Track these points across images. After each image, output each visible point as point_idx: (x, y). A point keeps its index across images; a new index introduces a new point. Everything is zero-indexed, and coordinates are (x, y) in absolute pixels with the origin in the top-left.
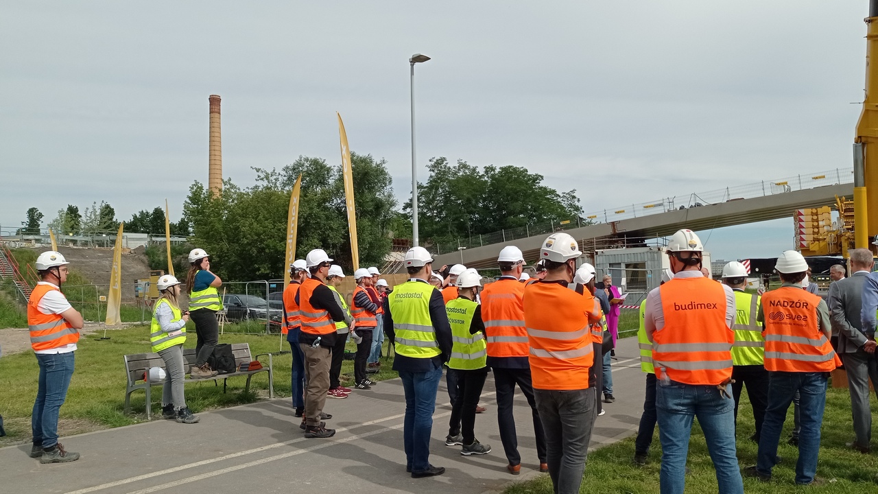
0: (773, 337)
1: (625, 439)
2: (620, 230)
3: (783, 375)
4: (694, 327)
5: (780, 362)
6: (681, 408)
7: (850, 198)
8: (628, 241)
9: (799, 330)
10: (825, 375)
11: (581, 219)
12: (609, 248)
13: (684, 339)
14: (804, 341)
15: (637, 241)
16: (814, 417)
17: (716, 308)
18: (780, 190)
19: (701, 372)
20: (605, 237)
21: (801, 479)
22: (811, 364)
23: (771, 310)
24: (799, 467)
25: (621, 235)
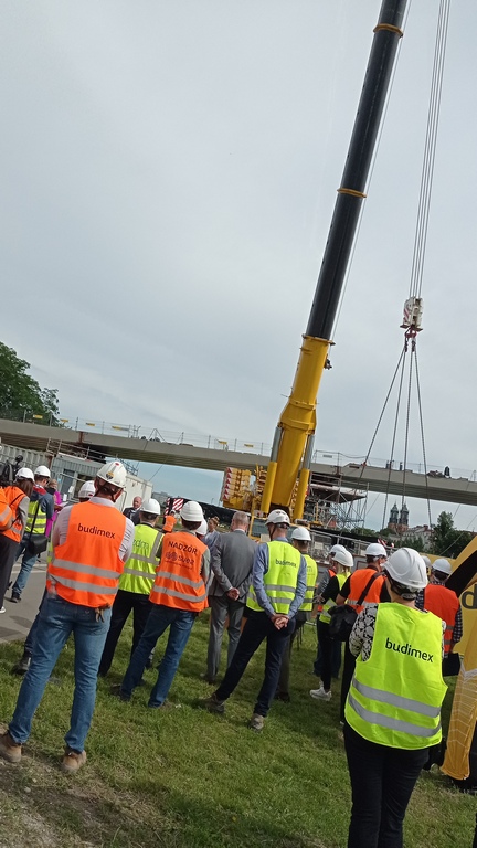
0: (164, 574)
1: (12, 642)
2: (86, 440)
3: (164, 609)
4: (89, 550)
5: (165, 597)
6: (59, 622)
7: (265, 468)
8: (91, 454)
9: (186, 572)
10: (194, 615)
11: (54, 419)
12: (72, 454)
13: (78, 559)
14: (186, 581)
15: (98, 456)
16: (177, 650)
17: (113, 537)
18: (220, 447)
19: (83, 593)
20: (71, 443)
21: (154, 702)
22: (187, 603)
23: (169, 549)
24: (154, 691)
25: (86, 446)
